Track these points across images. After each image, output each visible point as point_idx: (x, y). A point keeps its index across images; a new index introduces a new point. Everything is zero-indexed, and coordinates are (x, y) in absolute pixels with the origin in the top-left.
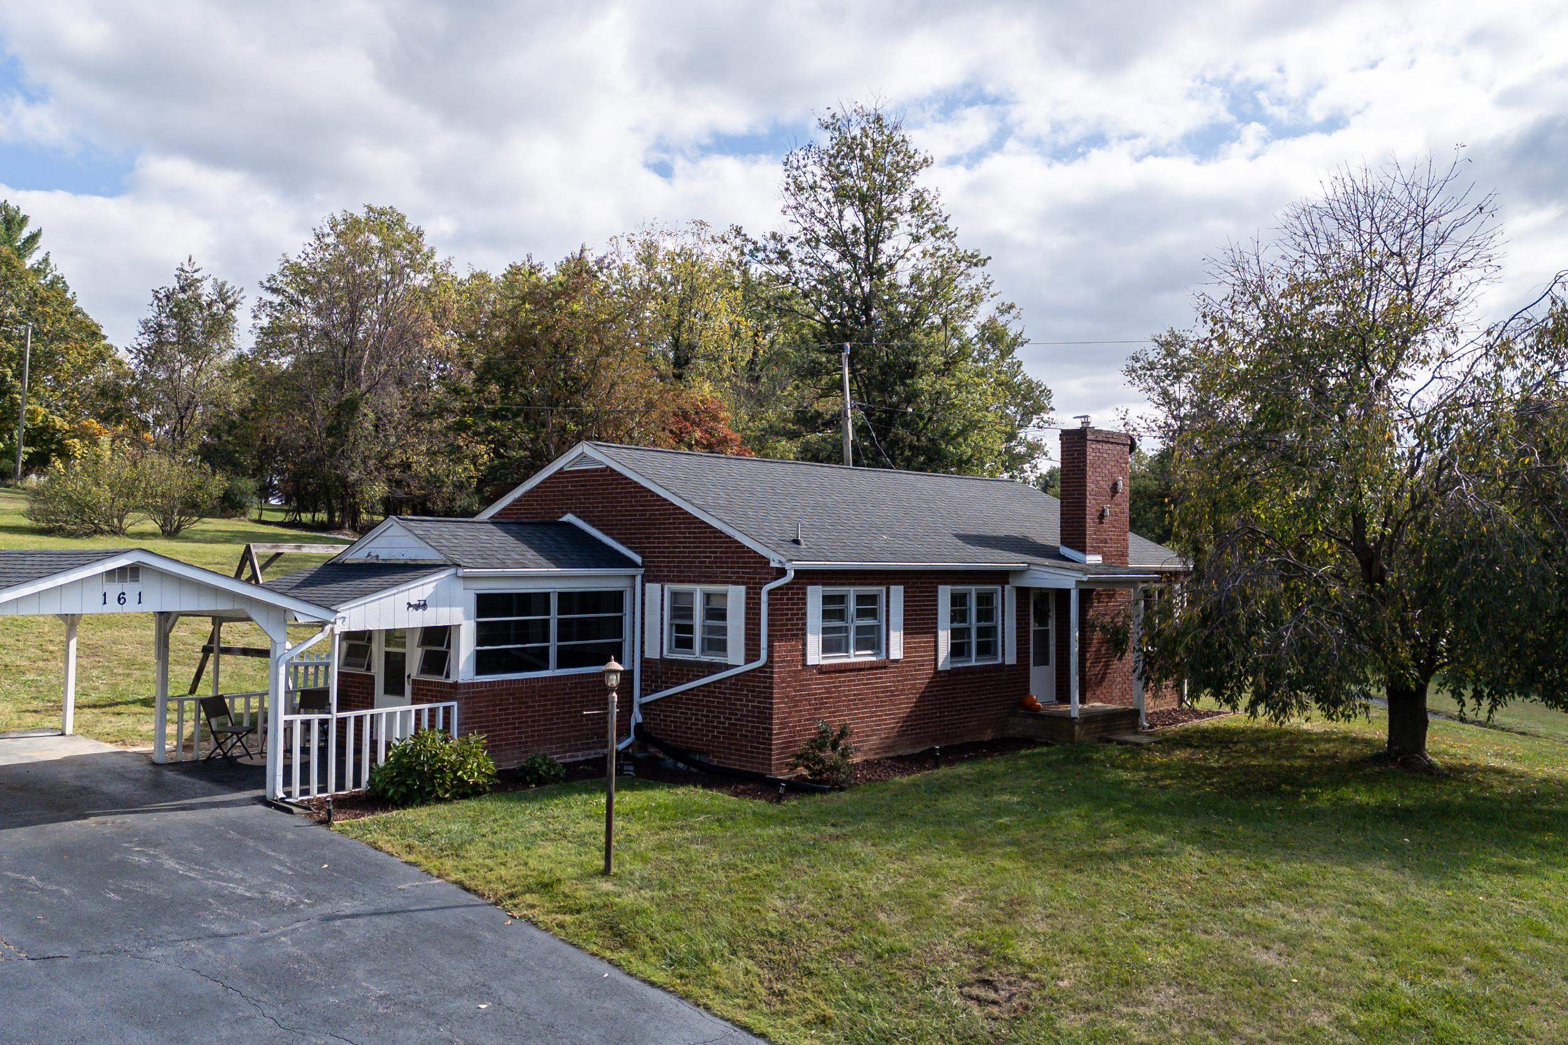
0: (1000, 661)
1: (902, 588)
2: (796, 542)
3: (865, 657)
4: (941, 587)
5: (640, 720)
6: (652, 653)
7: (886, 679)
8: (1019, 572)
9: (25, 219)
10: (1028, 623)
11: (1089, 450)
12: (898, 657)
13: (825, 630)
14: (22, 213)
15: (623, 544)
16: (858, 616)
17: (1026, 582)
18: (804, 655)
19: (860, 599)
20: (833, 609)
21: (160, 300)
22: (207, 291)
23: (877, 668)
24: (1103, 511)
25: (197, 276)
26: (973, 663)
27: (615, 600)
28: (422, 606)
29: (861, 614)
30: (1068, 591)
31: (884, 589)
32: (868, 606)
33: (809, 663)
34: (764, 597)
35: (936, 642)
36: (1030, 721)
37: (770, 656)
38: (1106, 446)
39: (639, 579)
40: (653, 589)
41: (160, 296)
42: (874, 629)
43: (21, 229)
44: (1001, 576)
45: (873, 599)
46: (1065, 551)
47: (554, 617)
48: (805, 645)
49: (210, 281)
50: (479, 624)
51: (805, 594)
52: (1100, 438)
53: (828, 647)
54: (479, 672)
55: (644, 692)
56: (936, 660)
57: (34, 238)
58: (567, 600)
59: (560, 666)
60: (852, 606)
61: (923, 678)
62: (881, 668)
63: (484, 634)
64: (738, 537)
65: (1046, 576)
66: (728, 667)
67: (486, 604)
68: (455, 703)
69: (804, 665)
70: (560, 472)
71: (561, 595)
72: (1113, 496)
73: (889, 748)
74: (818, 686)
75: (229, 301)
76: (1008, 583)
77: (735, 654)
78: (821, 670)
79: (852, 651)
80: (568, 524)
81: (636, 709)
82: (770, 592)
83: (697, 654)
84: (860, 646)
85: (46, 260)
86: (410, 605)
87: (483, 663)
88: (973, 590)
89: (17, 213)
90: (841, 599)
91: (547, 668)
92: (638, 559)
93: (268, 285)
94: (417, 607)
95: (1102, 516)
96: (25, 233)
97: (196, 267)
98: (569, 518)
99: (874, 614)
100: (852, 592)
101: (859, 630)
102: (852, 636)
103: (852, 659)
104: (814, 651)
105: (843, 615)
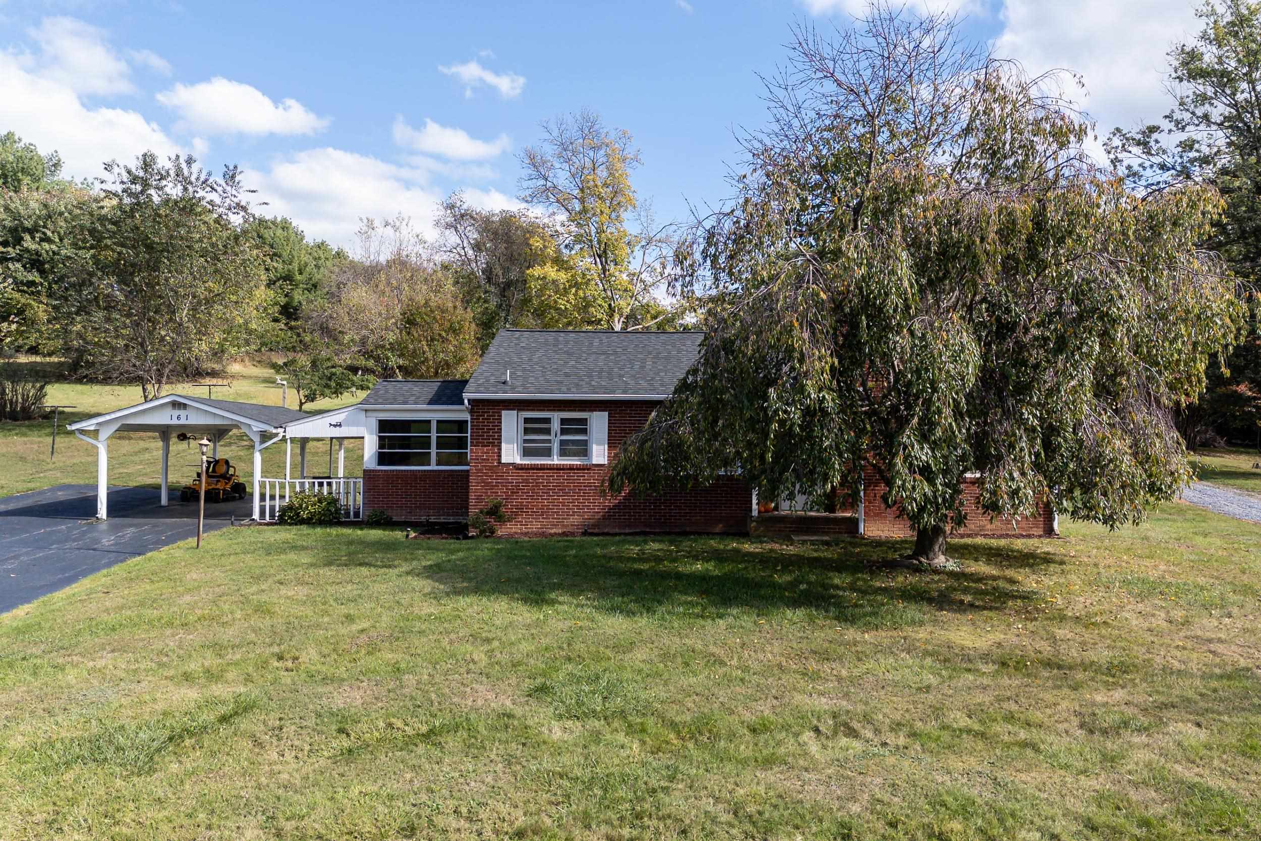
1: (607, 413)
2: (503, 382)
3: (575, 461)
7: (589, 477)
12: (600, 463)
13: (524, 441)
18: (500, 456)
19: (563, 421)
20: (532, 427)
23: (578, 469)
28: (339, 425)
29: (563, 432)
31: (586, 414)
32: (581, 427)
33: (503, 461)
42: (585, 443)
45: (583, 421)
47: (434, 435)
48: (500, 449)
50: (380, 437)
51: (500, 416)
53: (526, 453)
54: (380, 464)
59: (439, 463)
60: (556, 426)
62: (584, 469)
63: (384, 443)
67: (384, 426)
68: (362, 480)
69: (500, 462)
71: (438, 422)
73: (593, 525)
74: (513, 478)
78: (517, 467)
79: (555, 457)
82: (472, 414)
84: (563, 453)
86: (331, 425)
87: (382, 459)
90: (548, 421)
91: (430, 465)
94: (335, 426)
99: (584, 431)
100: (556, 417)
101: (562, 443)
102: (556, 447)
103: (556, 462)
104: (511, 453)
105: (548, 431)
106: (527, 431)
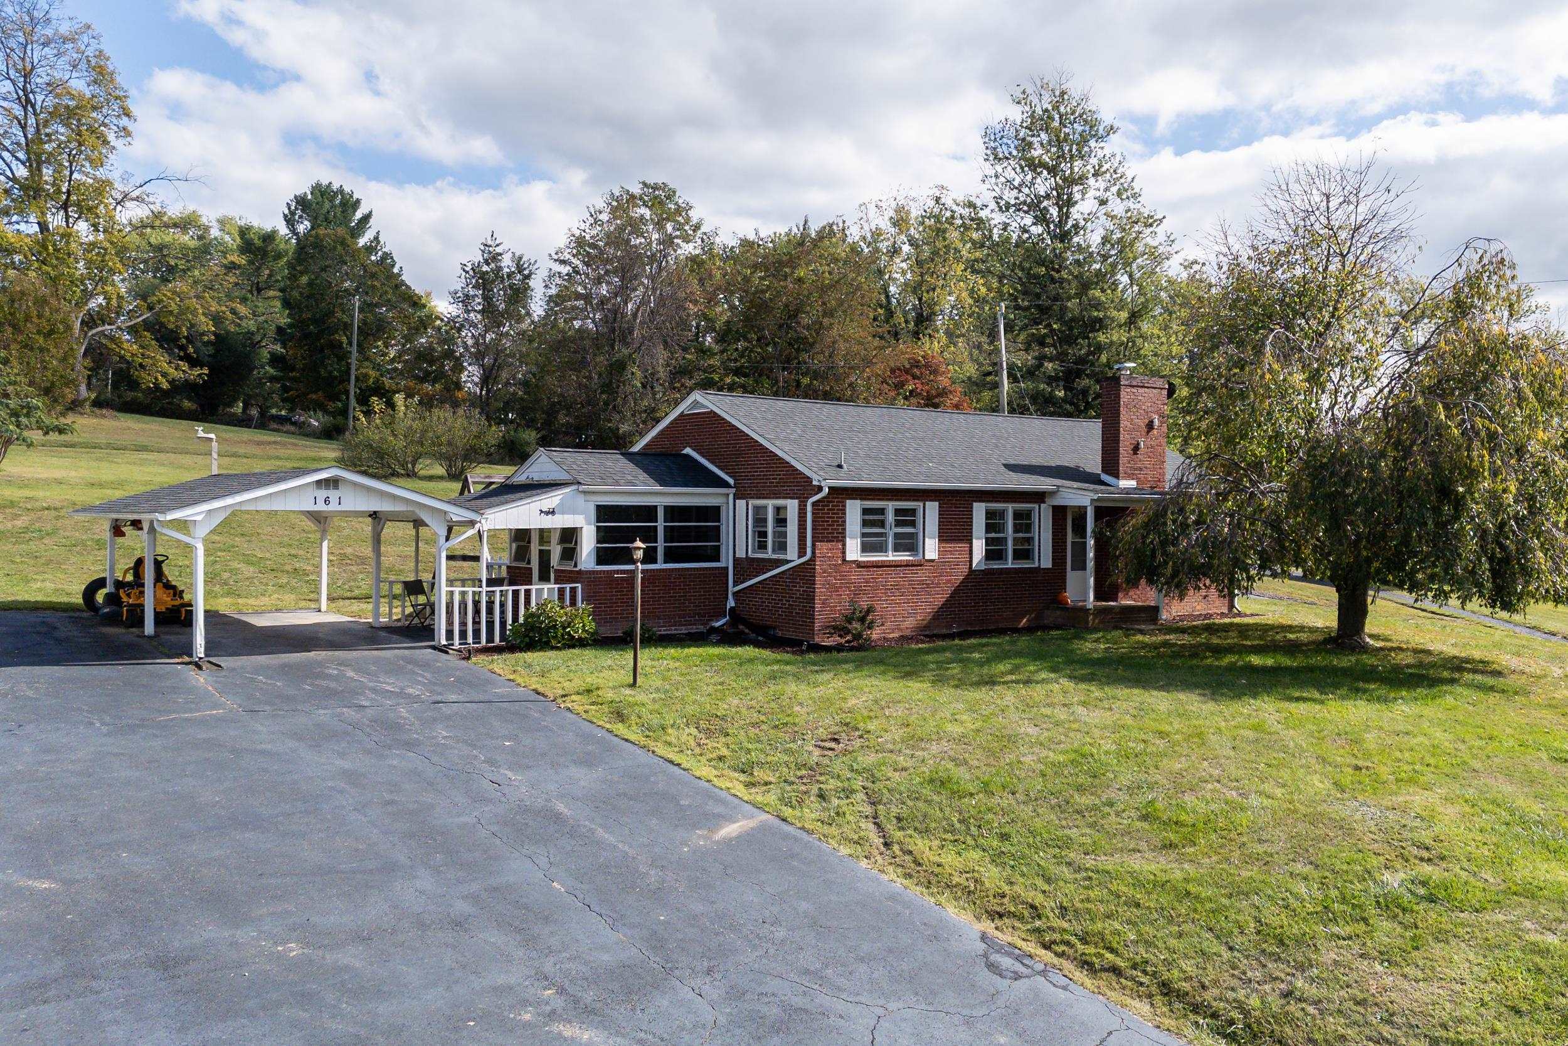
0: (1036, 565)
1: (937, 504)
2: (840, 466)
3: (904, 557)
4: (975, 504)
5: (733, 604)
6: (741, 554)
7: (922, 574)
8: (1053, 493)
9: (358, 201)
10: (1065, 535)
11: (1123, 394)
12: (933, 557)
13: (864, 535)
14: (355, 196)
15: (722, 470)
16: (896, 526)
17: (1058, 501)
18: (844, 553)
19: (898, 512)
20: (873, 519)
21: (467, 272)
22: (507, 263)
23: (913, 566)
24: (1138, 444)
25: (499, 250)
26: (1010, 566)
27: (713, 513)
28: (552, 512)
29: (898, 523)
30: (1086, 507)
31: (921, 504)
32: (906, 518)
33: (848, 559)
34: (809, 508)
35: (971, 547)
36: (1058, 613)
37: (813, 553)
38: (1141, 390)
39: (731, 497)
40: (742, 504)
41: (467, 269)
42: (913, 536)
43: (355, 211)
44: (1039, 497)
45: (913, 512)
46: (1105, 477)
47: (660, 524)
48: (844, 545)
49: (510, 255)
50: (598, 528)
51: (844, 506)
52: (1134, 383)
53: (865, 548)
54: (599, 562)
55: (735, 584)
56: (971, 561)
57: (366, 218)
58: (673, 512)
59: (667, 561)
60: (890, 517)
61: (959, 575)
62: (917, 566)
63: (603, 535)
64: (793, 463)
65: (1071, 496)
66: (788, 562)
67: (604, 513)
68: (579, 585)
69: (844, 560)
70: (682, 415)
71: (668, 508)
72: (1148, 432)
73: (926, 627)
74: (855, 576)
75: (526, 272)
76: (1044, 502)
77: (792, 553)
78: (859, 565)
79: (890, 552)
80: (687, 456)
81: (730, 596)
82: (814, 504)
83: (769, 554)
84: (896, 549)
85: (376, 238)
86: (541, 511)
87: (603, 556)
88: (1010, 508)
89: (351, 197)
90: (882, 511)
91: (656, 562)
92: (731, 481)
93: (556, 257)
94: (547, 513)
95: (1136, 449)
96: (359, 215)
97: (497, 242)
98: (688, 451)
99: (913, 524)
100: (890, 506)
101: (896, 535)
102: (891, 540)
103: (891, 558)
104: (853, 550)
105: (882, 524)
106: (865, 523)
